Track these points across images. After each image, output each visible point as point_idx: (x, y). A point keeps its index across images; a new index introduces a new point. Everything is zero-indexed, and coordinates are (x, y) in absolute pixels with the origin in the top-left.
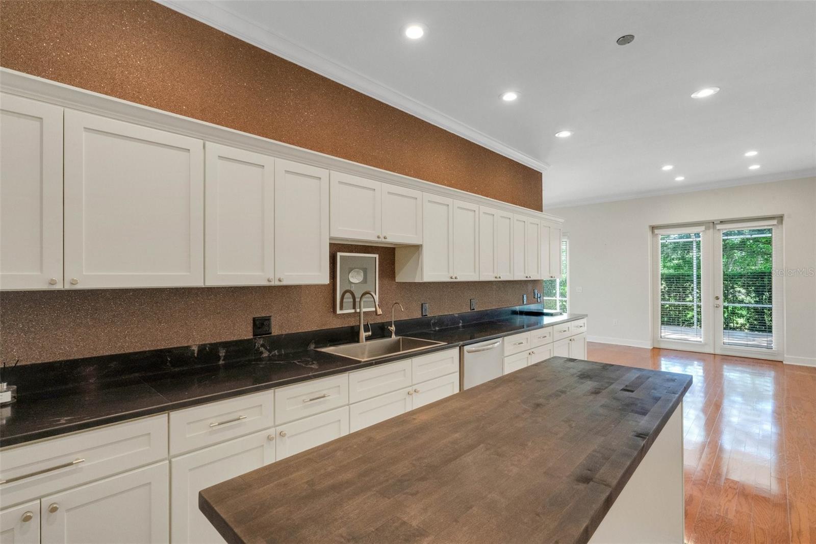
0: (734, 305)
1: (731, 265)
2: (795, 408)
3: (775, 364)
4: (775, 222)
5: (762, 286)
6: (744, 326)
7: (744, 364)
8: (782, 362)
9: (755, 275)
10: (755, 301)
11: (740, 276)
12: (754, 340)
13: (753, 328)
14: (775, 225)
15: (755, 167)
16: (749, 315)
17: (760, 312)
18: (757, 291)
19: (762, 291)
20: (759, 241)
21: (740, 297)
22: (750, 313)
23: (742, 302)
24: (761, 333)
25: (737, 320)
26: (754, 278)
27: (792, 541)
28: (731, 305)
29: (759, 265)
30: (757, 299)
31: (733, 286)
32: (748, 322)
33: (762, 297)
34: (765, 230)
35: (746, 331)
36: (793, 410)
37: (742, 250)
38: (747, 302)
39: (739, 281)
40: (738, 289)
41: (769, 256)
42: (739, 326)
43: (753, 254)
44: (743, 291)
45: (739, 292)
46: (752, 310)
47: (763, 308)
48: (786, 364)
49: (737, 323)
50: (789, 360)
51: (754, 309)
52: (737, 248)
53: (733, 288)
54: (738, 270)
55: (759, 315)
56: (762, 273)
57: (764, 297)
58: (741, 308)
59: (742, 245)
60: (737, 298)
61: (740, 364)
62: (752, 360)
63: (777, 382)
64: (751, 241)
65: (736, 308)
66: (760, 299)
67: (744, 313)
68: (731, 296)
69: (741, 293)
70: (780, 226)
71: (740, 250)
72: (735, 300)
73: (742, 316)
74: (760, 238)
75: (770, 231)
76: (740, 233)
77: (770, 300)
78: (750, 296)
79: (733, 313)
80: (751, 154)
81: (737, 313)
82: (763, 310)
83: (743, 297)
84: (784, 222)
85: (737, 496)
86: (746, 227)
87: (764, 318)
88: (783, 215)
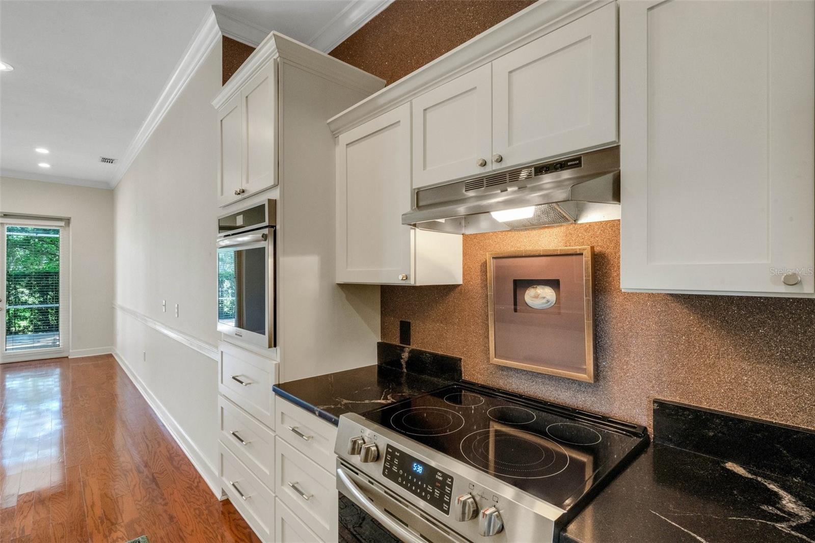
0: (15, 307)
1: (12, 264)
2: (81, 397)
3: (60, 361)
4: (62, 224)
5: (46, 286)
6: (27, 329)
7: (30, 368)
8: (67, 357)
9: (40, 275)
10: (39, 302)
11: (23, 275)
12: (39, 342)
13: (36, 330)
14: (63, 226)
15: (44, 165)
16: (32, 317)
17: (44, 312)
18: (41, 291)
19: (47, 291)
20: (44, 241)
21: (23, 298)
22: (34, 314)
23: (25, 303)
24: (45, 333)
25: (19, 323)
26: (39, 278)
27: (87, 517)
28: (12, 308)
29: (43, 265)
30: (42, 299)
31: (15, 287)
32: (32, 324)
33: (47, 296)
34: (50, 230)
35: (30, 333)
36: (80, 399)
37: (25, 248)
38: (30, 303)
39: (23, 281)
40: (21, 290)
41: (53, 256)
42: (21, 329)
43: (38, 253)
44: (27, 292)
45: (22, 293)
46: (36, 311)
47: (47, 308)
48: (71, 359)
49: (20, 327)
50: (74, 354)
51: (39, 310)
52: (20, 245)
53: (16, 289)
54: (20, 268)
55: (42, 315)
56: (47, 273)
57: (49, 297)
58: (24, 310)
59: (25, 243)
60: (19, 300)
61: (26, 368)
62: (38, 362)
63: (64, 378)
64: (37, 240)
65: (18, 310)
66: (44, 299)
67: (28, 314)
68: (12, 297)
69: (24, 294)
70: (67, 228)
71: (24, 248)
72: (18, 302)
73: (25, 318)
74: (45, 237)
75: (57, 232)
76: (23, 230)
77: (56, 299)
78: (34, 296)
79: (16, 316)
80: (42, 151)
81: (20, 316)
82: (47, 310)
83: (27, 298)
84: (71, 225)
85: (33, 507)
86: (30, 224)
87: (48, 317)
88: (70, 218)
